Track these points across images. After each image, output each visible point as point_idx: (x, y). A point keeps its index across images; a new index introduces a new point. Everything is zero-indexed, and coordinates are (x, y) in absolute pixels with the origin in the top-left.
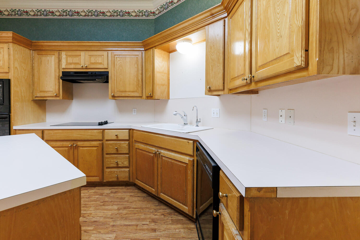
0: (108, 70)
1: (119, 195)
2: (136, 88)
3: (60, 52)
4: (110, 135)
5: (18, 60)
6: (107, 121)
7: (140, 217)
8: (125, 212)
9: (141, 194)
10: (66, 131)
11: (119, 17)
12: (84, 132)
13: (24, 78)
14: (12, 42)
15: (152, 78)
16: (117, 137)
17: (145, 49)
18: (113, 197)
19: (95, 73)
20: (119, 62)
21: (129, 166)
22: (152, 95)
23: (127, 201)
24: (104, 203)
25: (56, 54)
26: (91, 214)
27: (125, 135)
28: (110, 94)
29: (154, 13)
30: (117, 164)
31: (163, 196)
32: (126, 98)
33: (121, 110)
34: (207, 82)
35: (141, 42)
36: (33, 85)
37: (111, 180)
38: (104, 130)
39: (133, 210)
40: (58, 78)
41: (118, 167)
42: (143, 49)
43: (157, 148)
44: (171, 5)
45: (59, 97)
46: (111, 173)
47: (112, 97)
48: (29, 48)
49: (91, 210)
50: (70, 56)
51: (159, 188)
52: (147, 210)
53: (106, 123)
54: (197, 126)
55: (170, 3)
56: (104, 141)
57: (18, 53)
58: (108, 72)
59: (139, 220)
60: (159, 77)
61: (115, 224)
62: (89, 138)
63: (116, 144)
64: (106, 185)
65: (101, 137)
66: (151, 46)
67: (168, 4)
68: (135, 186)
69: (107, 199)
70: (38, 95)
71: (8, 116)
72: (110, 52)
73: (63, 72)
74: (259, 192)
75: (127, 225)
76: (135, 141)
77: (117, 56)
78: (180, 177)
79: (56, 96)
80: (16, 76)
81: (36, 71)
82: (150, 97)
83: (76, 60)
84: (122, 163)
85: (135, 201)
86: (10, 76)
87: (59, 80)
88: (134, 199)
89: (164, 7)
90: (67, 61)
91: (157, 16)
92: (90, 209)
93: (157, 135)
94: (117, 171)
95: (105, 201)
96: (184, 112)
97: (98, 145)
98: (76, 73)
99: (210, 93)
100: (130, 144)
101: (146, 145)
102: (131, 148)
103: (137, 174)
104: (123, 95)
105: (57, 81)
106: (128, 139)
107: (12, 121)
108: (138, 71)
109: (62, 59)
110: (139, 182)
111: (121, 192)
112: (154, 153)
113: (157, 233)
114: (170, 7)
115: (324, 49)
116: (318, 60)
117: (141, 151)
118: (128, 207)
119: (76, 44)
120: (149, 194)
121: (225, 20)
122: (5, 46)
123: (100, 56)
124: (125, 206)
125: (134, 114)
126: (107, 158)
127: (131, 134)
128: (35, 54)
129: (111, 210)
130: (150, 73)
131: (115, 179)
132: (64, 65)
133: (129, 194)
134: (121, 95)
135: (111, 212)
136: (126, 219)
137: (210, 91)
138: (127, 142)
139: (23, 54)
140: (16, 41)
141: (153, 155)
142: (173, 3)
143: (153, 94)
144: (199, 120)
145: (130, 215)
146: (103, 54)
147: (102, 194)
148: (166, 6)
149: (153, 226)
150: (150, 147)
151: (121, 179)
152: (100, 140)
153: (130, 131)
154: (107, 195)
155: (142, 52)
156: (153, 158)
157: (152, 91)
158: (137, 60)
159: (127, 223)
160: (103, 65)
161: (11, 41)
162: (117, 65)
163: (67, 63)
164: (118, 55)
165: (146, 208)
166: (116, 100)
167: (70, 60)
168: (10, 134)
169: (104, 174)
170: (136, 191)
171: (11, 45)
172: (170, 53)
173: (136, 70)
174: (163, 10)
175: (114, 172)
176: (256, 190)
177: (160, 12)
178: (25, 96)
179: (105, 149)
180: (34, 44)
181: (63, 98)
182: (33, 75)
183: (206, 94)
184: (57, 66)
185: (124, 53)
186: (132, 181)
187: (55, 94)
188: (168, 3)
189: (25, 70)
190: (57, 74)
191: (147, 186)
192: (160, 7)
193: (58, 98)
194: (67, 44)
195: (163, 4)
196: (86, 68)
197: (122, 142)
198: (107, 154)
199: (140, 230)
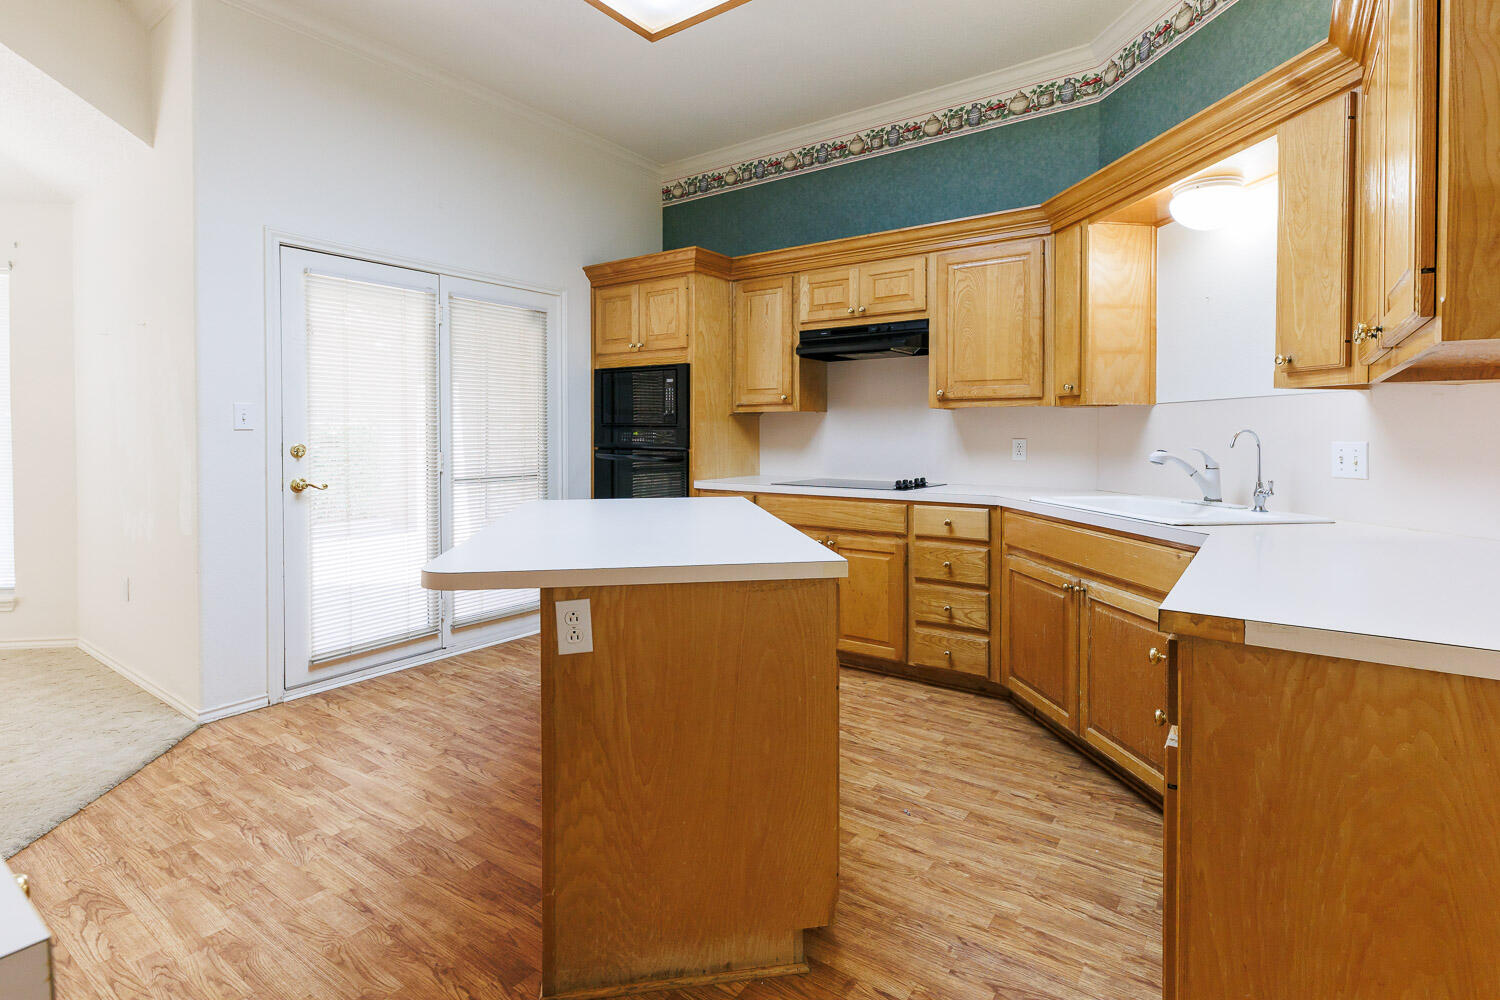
0: (926, 314)
1: (953, 711)
2: (1019, 369)
3: (796, 275)
4: (929, 522)
5: (704, 314)
6: (923, 479)
7: (1007, 777)
8: (964, 753)
9: (1023, 725)
10: (810, 500)
11: (967, 130)
12: (855, 506)
13: (715, 357)
14: (695, 272)
15: (1078, 329)
16: (951, 530)
17: (1056, 227)
18: (934, 713)
19: (887, 326)
20: (962, 285)
21: (988, 629)
22: (1076, 392)
23: (977, 733)
24: (906, 719)
25: (787, 282)
26: (869, 732)
27: (974, 525)
28: (933, 392)
29: (1097, 80)
30: (951, 617)
31: (1095, 738)
32: (986, 404)
33: (970, 444)
34: (1282, 338)
35: (1039, 206)
36: (734, 374)
37: (929, 663)
38: (910, 503)
39: (990, 755)
40: (788, 350)
41: (951, 626)
42: (1047, 229)
43: (1078, 574)
44: (1165, 42)
45: (792, 404)
46: (931, 641)
47: (939, 401)
48: (724, 277)
49: (871, 725)
50: (820, 285)
51: (1084, 710)
52: (1037, 769)
53: (920, 484)
54: (1258, 509)
55: (1160, 34)
56: (911, 539)
57: (704, 297)
58: (928, 320)
59: (1003, 781)
60: (1106, 323)
61: (929, 769)
62: (868, 525)
63: (947, 551)
64: (916, 677)
65: (903, 525)
66: (1075, 217)
67: (1152, 38)
68: (1009, 701)
69: (914, 712)
70: (744, 400)
71: (685, 454)
72: (932, 257)
73: (801, 332)
74: (1196, 624)
75: (967, 783)
76: (1010, 547)
77: (956, 267)
78: (1151, 676)
79: (785, 402)
80: (701, 355)
81: (739, 334)
82: (1072, 398)
83: (835, 295)
84: (966, 615)
85: (1003, 739)
86: (689, 357)
87: (792, 355)
88: (1000, 731)
89: (1137, 53)
90: (812, 299)
91: (1108, 92)
92: (868, 722)
93: (1078, 530)
94: (948, 640)
95: (909, 716)
96: (1204, 454)
97: (893, 550)
98: (835, 331)
99: (1292, 381)
100: (993, 554)
101: (1044, 562)
102: (996, 571)
103: (1012, 657)
104: (975, 392)
105: (788, 359)
106: (987, 539)
107: (693, 469)
108: (1026, 307)
109: (799, 294)
110: (1021, 684)
111: (961, 706)
112: (1066, 590)
113: (1054, 826)
114: (1159, 51)
115: (1470, 266)
116: (1444, 302)
117: (1026, 582)
118: (977, 745)
119: (836, 248)
120: (1052, 732)
121: (1354, 96)
122: (681, 282)
123: (901, 274)
124: (965, 740)
125: (1015, 457)
126: (920, 592)
127: (996, 524)
128: (738, 289)
129: (923, 738)
130: (1070, 314)
131: (943, 664)
132: (804, 314)
133: (983, 716)
134: (966, 395)
135: (924, 742)
136: (964, 769)
137: (1293, 371)
138: (984, 550)
139: (714, 296)
140: (703, 266)
141: (1062, 597)
142: (1172, 33)
143: (1080, 386)
144: (1266, 487)
145: (980, 765)
146: (912, 267)
147: (901, 698)
148: (1145, 49)
149: (1046, 806)
150: (1056, 569)
151: (961, 668)
152: (898, 535)
153: (993, 515)
154: (918, 703)
155: (1045, 238)
156: (1064, 605)
157: (1076, 376)
158: (1025, 272)
159: (966, 778)
160: (913, 300)
161: (693, 268)
162: (957, 295)
163: (815, 307)
164: (958, 264)
165: (1037, 763)
166: (954, 409)
167: (820, 296)
168: (688, 496)
169: (911, 642)
170: (1012, 714)
171: (692, 277)
172: (1157, 227)
173: (1020, 305)
174: (1134, 65)
175: (940, 640)
176: (1187, 618)
177: (1122, 75)
178: (716, 405)
179: (912, 565)
180: (738, 264)
181: (802, 408)
182: (734, 348)
183: (1277, 385)
184: (788, 318)
185: (978, 252)
186: (998, 681)
187: (783, 397)
188: (1152, 33)
189: (718, 336)
190: (789, 342)
191: (1044, 700)
192: (1121, 57)
193: (789, 409)
194: (813, 252)
195: (1132, 43)
196: (864, 315)
197: (967, 548)
198: (920, 580)
199: (1001, 802)
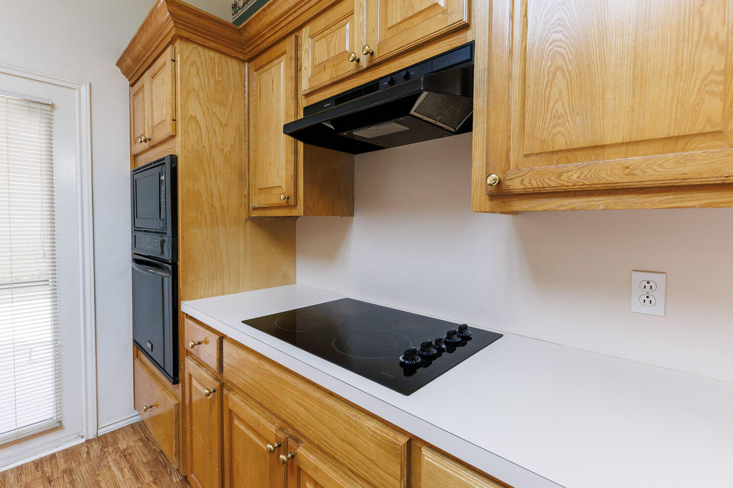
3: (300, 32)
5: (198, 95)
14: (180, 38)
19: (404, 73)
25: (290, 44)
28: (480, 179)
45: (296, 206)
47: (492, 196)
50: (322, 34)
57: (198, 73)
70: (255, 202)
73: (305, 108)
79: (288, 203)
80: (193, 146)
81: (251, 123)
83: (338, 42)
86: (176, 148)
87: (295, 141)
90: (313, 58)
98: (338, 99)
105: (291, 147)
107: (181, 287)
109: (302, 56)
122: (168, 54)
139: (219, 75)
140: (190, 30)
160: (445, 10)
161: (175, 32)
163: (316, 70)
167: (322, 51)
171: (178, 45)
178: (223, 207)
181: (308, 210)
184: (291, 92)
187: (284, 197)
189: (226, 125)
193: (294, 212)
196: (372, 62)
